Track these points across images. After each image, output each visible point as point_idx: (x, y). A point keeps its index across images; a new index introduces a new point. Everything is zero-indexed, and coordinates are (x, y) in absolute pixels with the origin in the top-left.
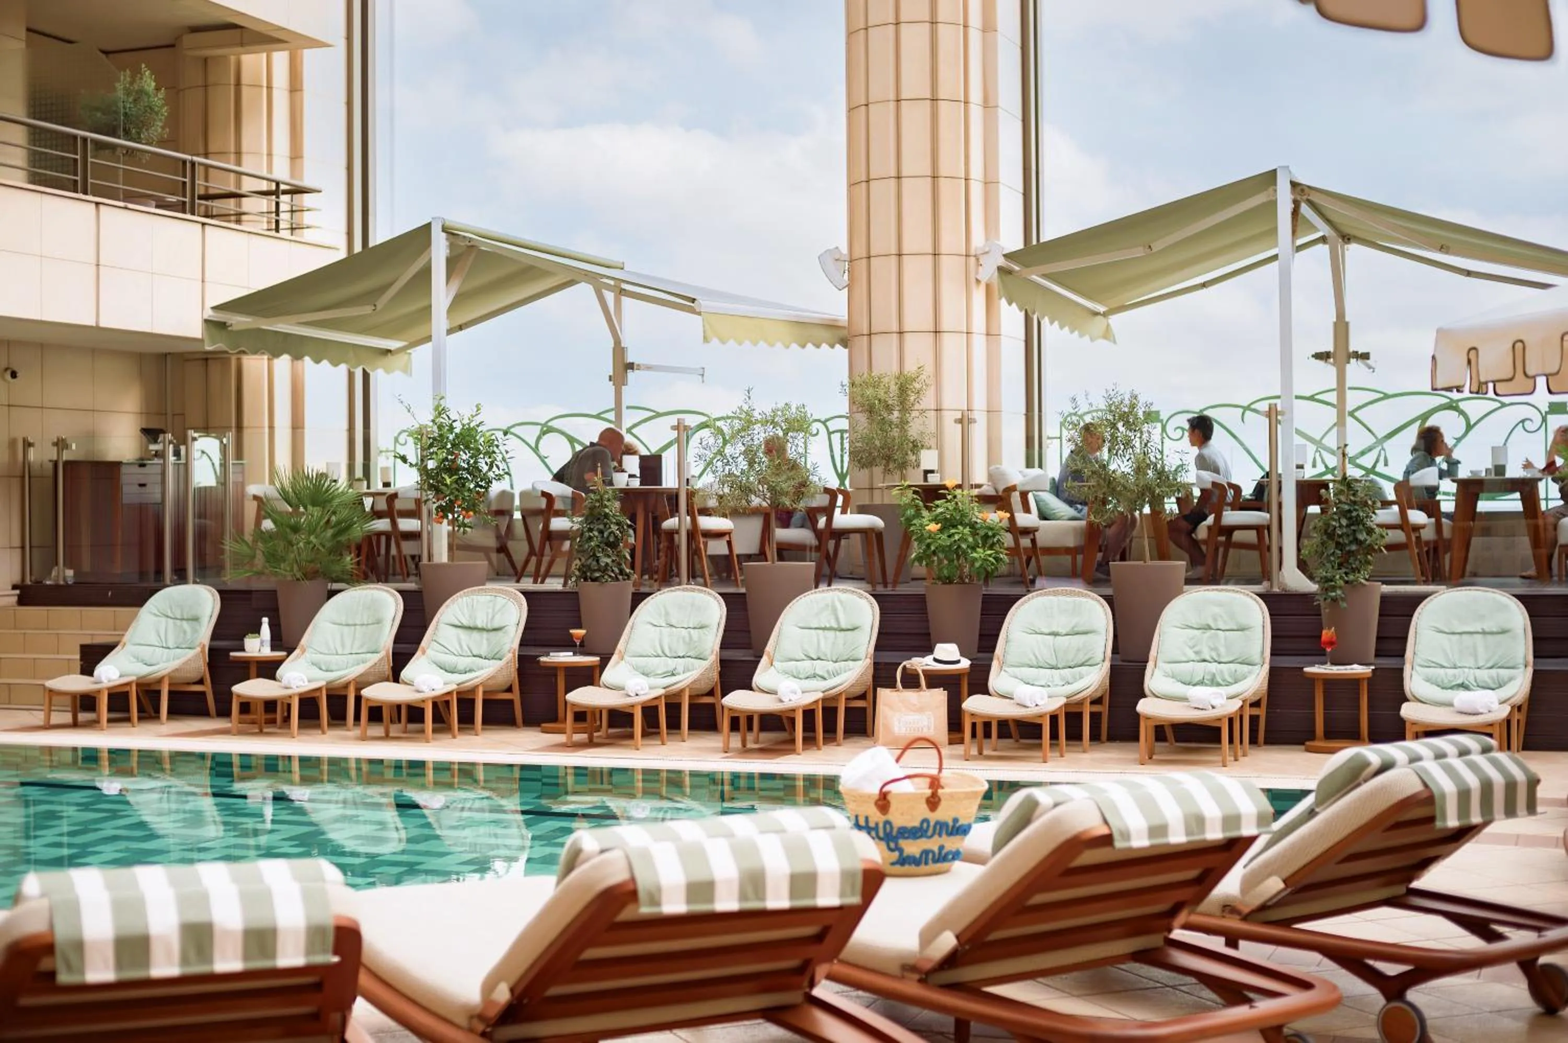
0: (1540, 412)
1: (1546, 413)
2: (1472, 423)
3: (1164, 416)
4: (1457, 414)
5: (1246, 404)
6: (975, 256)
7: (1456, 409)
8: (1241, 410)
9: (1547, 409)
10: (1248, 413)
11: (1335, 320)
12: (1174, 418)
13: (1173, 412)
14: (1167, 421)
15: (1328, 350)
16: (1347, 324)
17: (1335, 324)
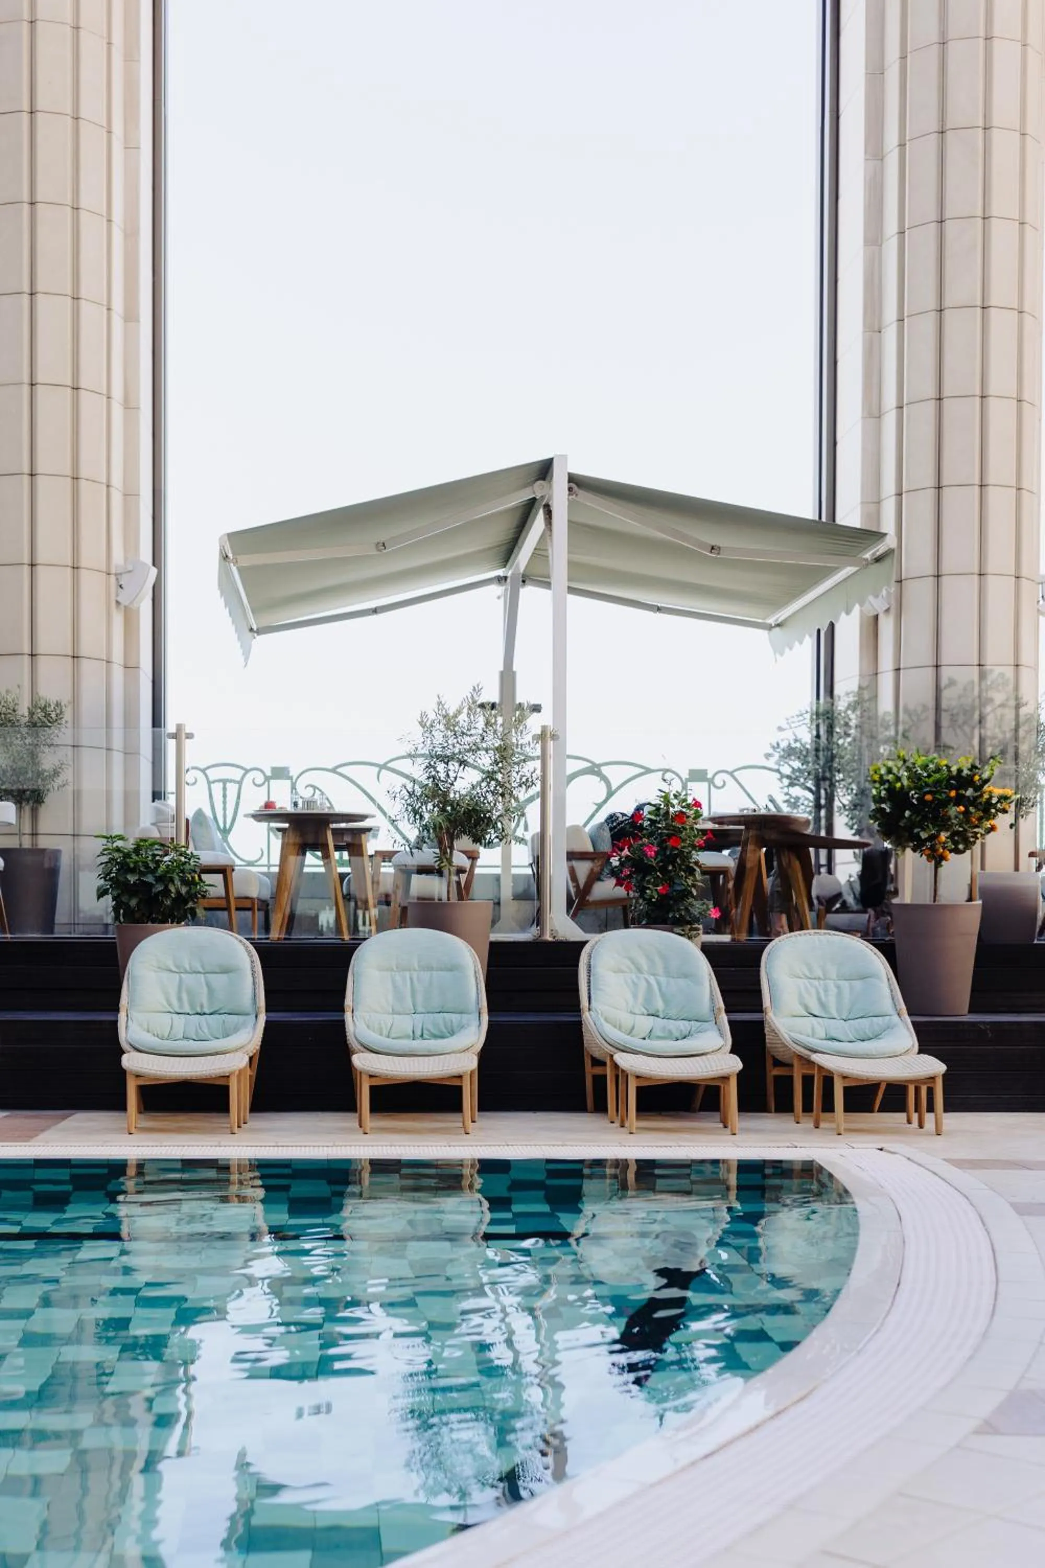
0: (680, 778)
1: (688, 780)
2: (614, 788)
3: (294, 773)
4: (599, 779)
5: (382, 763)
6: (116, 575)
7: (599, 774)
8: (377, 769)
9: (688, 777)
10: (383, 771)
11: (502, 669)
12: (304, 775)
13: (305, 768)
14: (298, 777)
15: (492, 701)
16: (514, 673)
17: (502, 673)
